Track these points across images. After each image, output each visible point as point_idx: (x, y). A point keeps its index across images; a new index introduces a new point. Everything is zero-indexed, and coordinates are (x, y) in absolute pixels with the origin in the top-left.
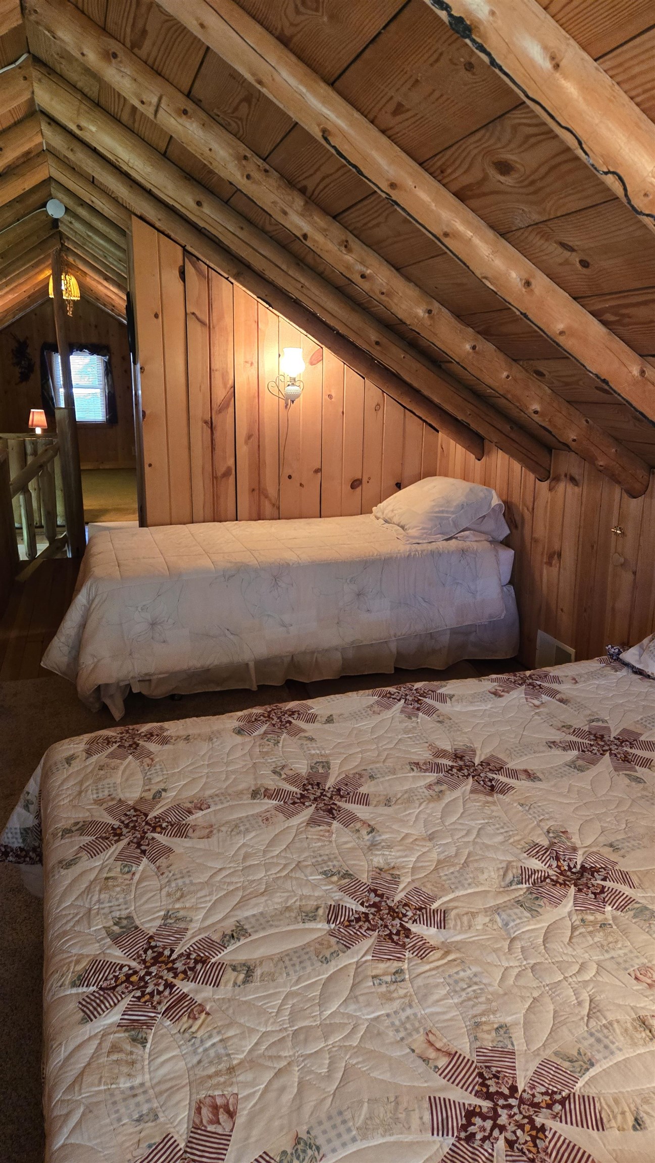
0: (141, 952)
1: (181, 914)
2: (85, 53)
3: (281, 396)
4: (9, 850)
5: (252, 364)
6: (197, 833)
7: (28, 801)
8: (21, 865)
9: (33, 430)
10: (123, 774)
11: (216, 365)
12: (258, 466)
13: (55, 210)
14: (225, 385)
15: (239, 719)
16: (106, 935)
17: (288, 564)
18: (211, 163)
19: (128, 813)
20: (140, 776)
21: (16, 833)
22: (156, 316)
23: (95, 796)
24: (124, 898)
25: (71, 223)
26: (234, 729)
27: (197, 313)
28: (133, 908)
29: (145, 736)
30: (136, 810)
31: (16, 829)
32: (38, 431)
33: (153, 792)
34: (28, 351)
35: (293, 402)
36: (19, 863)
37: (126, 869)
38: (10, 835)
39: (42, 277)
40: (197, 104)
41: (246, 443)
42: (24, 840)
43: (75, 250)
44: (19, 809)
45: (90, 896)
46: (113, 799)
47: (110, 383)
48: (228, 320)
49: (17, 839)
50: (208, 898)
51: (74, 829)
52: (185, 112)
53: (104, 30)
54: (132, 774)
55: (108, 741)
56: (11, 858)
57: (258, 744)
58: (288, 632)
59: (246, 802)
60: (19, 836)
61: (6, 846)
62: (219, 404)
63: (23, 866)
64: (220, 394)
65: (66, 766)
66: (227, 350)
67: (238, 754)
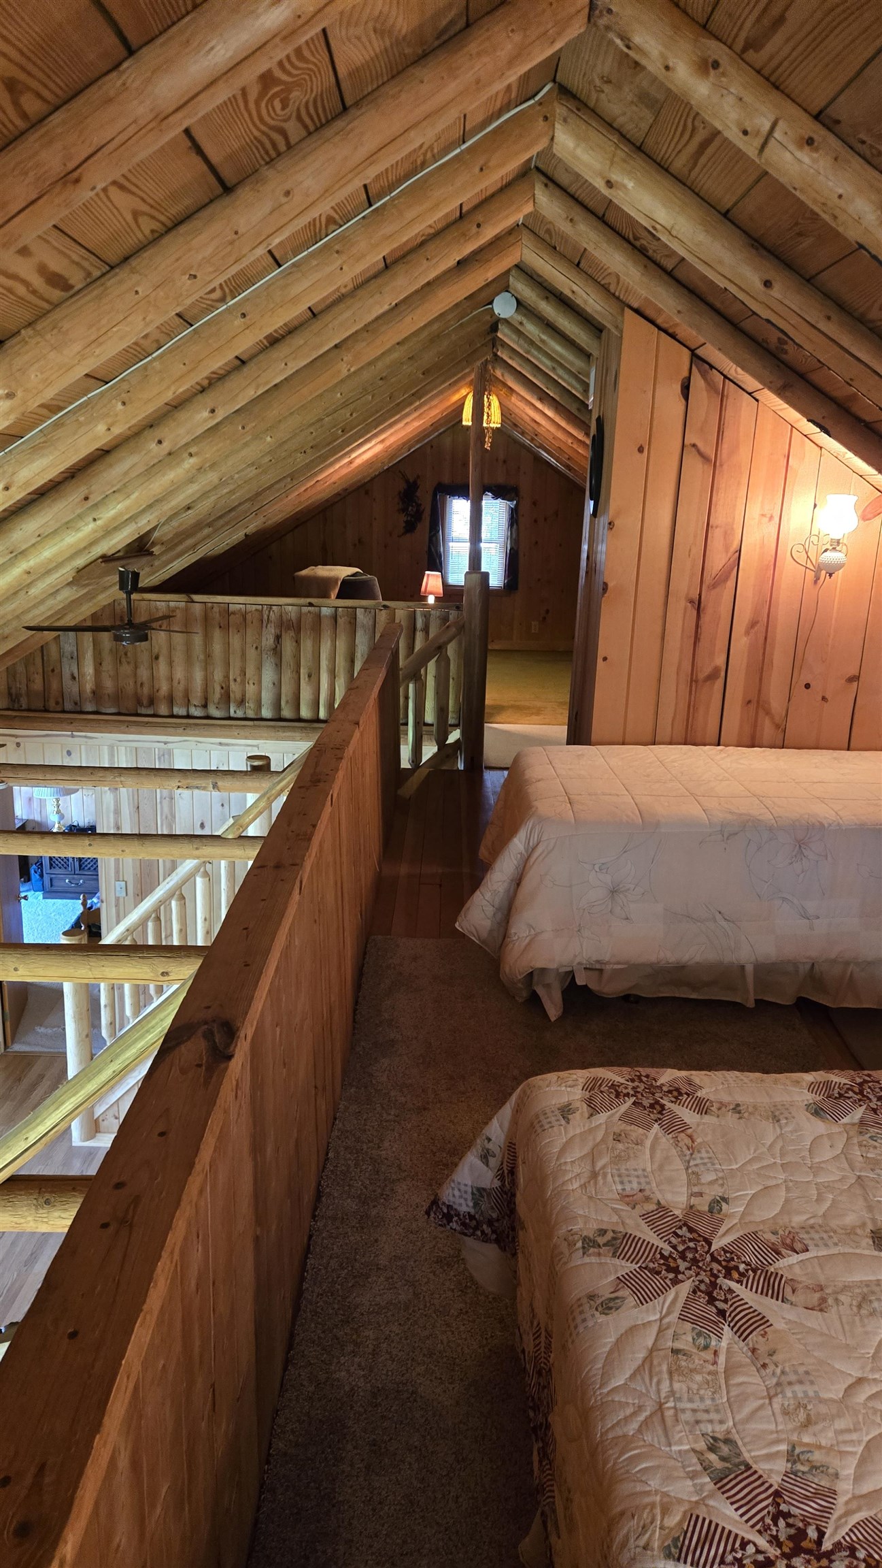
0: (768, 1521)
1: (817, 1457)
2: (671, 64)
3: (809, 565)
4: (452, 1213)
5: (771, 518)
6: (798, 1298)
7: (488, 1150)
8: (466, 1238)
9: (425, 598)
10: (652, 1157)
11: (719, 518)
12: (760, 668)
13: (503, 307)
14: (727, 548)
15: (811, 1087)
16: (699, 1468)
17: (822, 824)
18: (835, 217)
19: (679, 1232)
20: (678, 1165)
21: (466, 1192)
22: (641, 450)
23: (620, 1187)
24: (713, 1399)
25: (521, 323)
26: (808, 1106)
27: (700, 445)
28: (731, 1423)
29: (670, 1092)
30: (691, 1230)
31: (466, 1185)
32: (431, 600)
33: (707, 1199)
34: (418, 494)
35: (830, 575)
36: (466, 1235)
37: (701, 1341)
38: (457, 1193)
39: (456, 397)
40: (829, 129)
41: (747, 633)
42: (476, 1205)
43: (510, 362)
44: (472, 1159)
45: (655, 1380)
46: (647, 1199)
47: (514, 536)
48: (744, 453)
49: (466, 1200)
50: (854, 1436)
51: (601, 1240)
52: (810, 142)
53: (705, 27)
54: (667, 1158)
55: (617, 1092)
56: (454, 1225)
57: (855, 1141)
58: (812, 928)
59: (867, 1252)
60: (469, 1197)
61: (449, 1207)
62: (713, 576)
63: (469, 1241)
64: (718, 560)
65: (563, 1122)
66: (736, 498)
67: (827, 1154)
